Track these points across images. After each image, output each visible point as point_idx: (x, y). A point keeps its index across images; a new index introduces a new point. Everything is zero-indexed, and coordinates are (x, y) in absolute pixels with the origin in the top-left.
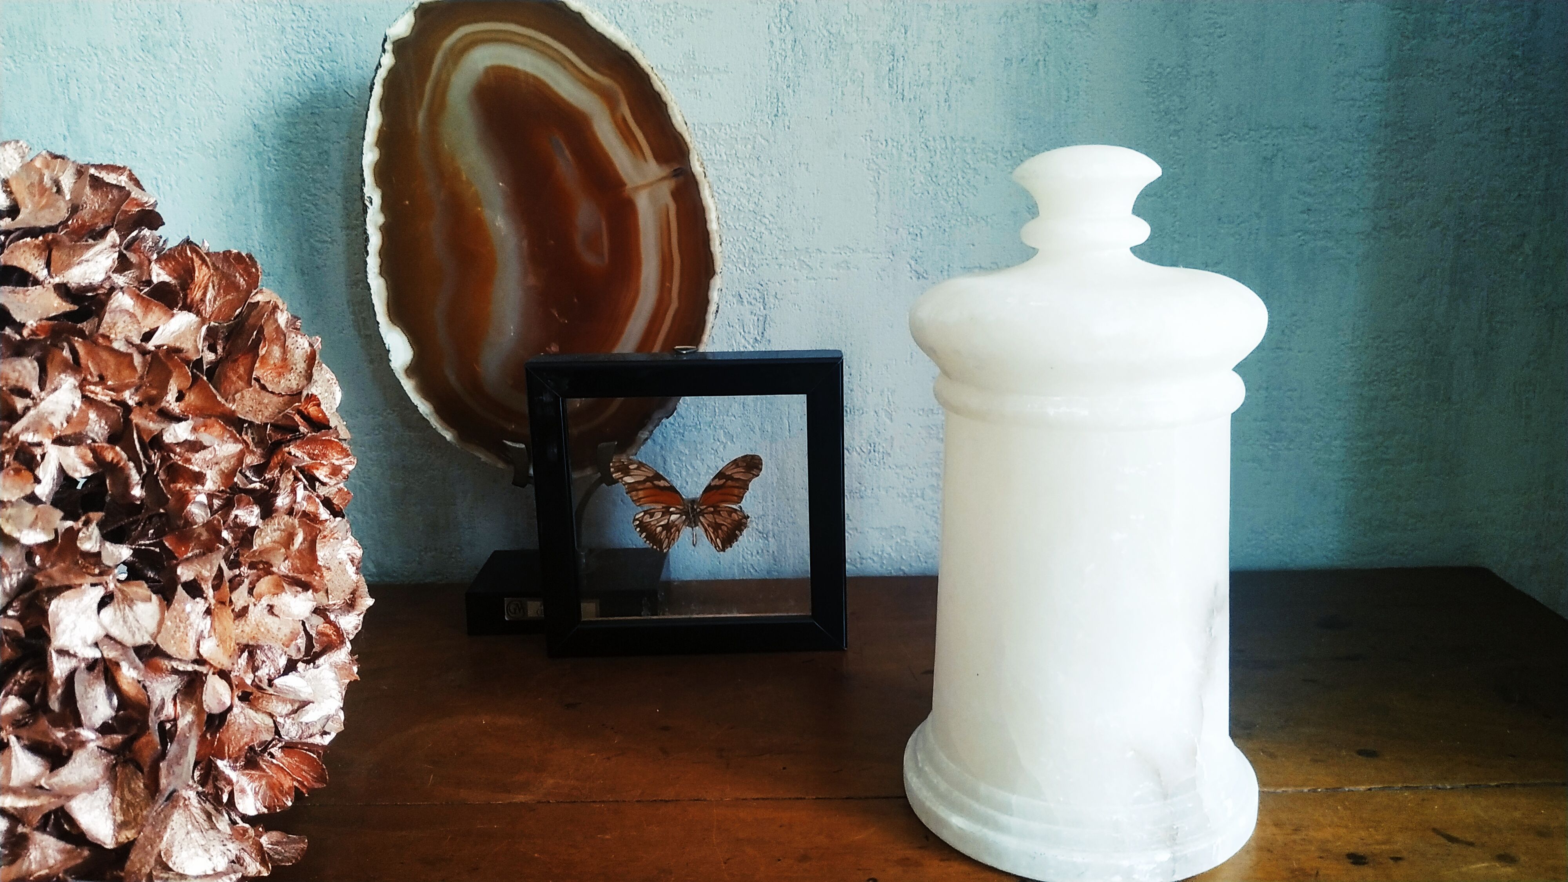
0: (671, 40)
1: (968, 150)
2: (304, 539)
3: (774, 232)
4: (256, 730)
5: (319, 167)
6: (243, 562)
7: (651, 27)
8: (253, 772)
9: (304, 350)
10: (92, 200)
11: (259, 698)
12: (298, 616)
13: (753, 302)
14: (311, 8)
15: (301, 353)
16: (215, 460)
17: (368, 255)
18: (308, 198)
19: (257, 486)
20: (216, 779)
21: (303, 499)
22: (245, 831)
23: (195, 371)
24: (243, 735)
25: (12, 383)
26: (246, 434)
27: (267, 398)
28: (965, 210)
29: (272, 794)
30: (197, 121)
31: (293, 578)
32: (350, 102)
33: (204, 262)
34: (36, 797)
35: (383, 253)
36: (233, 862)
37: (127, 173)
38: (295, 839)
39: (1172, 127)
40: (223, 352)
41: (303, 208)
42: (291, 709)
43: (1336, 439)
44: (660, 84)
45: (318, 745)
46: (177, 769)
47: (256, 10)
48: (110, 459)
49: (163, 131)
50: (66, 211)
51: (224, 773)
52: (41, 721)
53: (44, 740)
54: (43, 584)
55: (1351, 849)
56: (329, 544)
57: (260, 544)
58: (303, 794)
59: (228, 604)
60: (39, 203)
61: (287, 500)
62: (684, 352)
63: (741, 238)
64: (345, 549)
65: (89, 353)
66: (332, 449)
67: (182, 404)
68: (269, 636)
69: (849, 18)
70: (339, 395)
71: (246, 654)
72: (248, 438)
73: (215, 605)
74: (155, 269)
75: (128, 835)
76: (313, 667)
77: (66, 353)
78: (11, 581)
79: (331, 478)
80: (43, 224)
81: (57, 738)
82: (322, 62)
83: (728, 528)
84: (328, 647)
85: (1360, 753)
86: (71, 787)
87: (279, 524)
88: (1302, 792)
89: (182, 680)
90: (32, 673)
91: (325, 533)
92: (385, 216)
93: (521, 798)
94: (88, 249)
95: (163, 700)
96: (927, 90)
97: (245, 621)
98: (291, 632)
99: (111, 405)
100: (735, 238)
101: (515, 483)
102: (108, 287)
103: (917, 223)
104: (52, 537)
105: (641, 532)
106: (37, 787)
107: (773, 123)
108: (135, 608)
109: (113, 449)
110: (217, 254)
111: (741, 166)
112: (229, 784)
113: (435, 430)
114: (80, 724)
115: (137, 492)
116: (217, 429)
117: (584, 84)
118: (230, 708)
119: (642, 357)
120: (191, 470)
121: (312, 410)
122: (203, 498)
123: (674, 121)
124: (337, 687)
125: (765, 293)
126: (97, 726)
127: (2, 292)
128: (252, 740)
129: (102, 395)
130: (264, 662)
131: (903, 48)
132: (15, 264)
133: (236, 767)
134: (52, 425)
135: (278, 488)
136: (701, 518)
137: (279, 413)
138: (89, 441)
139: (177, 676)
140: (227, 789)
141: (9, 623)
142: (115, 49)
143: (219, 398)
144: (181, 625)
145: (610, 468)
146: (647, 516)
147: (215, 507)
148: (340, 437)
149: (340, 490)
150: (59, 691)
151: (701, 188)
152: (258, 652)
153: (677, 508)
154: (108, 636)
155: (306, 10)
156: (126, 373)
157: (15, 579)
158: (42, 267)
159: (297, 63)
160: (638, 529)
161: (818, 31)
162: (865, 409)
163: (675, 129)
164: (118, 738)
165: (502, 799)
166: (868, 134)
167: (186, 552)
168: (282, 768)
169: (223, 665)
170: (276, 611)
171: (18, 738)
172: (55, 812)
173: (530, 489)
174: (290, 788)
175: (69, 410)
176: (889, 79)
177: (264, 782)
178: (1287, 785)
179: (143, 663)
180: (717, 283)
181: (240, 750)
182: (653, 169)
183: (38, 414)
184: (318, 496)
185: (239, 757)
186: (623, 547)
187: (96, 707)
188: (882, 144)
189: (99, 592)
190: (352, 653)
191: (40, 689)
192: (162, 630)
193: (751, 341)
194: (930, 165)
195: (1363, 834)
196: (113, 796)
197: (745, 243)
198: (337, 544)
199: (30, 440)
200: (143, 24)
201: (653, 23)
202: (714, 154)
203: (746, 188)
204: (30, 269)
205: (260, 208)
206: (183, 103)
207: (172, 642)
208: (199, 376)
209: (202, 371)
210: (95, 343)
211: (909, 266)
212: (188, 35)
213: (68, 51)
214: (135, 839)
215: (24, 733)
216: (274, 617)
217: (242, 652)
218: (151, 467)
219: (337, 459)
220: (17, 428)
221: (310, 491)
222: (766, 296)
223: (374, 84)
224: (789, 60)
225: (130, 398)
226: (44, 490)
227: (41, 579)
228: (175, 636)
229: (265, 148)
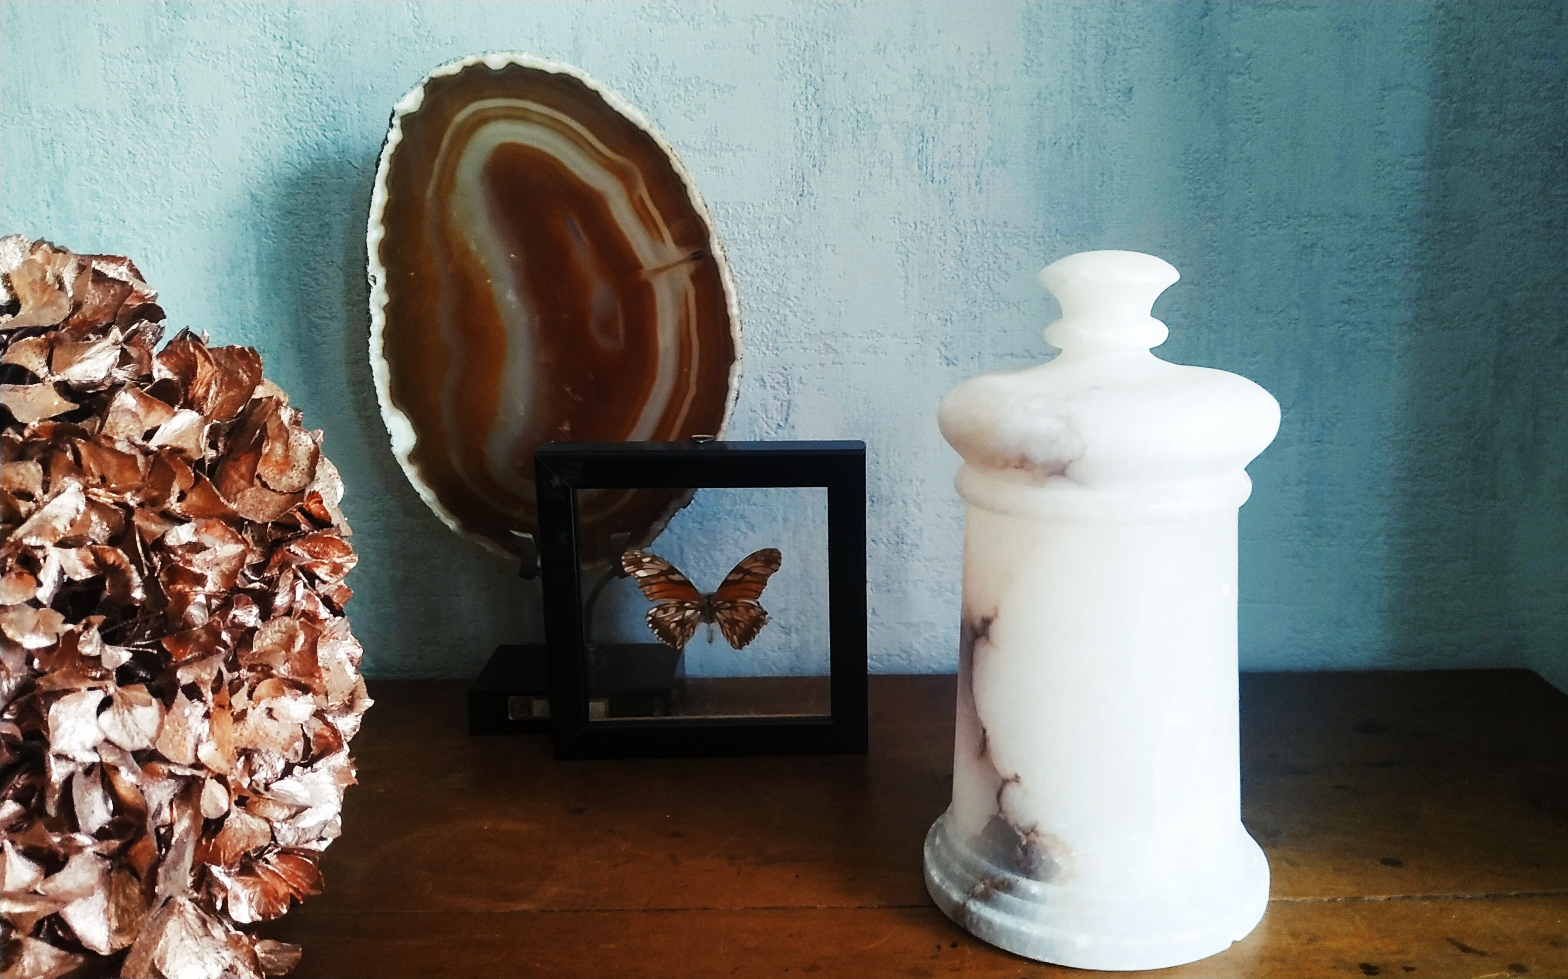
0: (693, 116)
1: (999, 235)
2: (305, 640)
3: (798, 315)
4: (252, 835)
5: (320, 240)
6: (243, 664)
7: (671, 102)
8: (248, 878)
9: (307, 447)
10: (93, 295)
11: (255, 803)
12: (297, 719)
13: (777, 386)
14: (315, 75)
15: (304, 450)
16: (215, 561)
17: (370, 335)
18: (308, 271)
19: (257, 585)
20: (209, 885)
21: (303, 598)
22: (240, 938)
23: (197, 471)
24: (239, 841)
25: (17, 486)
26: (246, 532)
27: (268, 497)
28: (997, 296)
29: (266, 900)
30: (190, 190)
31: (292, 680)
32: (354, 172)
33: (207, 358)
34: (33, 902)
35: (387, 334)
36: (227, 970)
37: (127, 263)
38: (287, 946)
39: (1208, 213)
40: (224, 449)
41: (302, 282)
42: (288, 814)
43: (1378, 535)
44: (679, 165)
45: (314, 851)
46: (173, 874)
47: (255, 75)
48: (111, 562)
49: (154, 199)
50: (68, 307)
51: (218, 879)
52: (37, 826)
53: (39, 844)
54: (44, 688)
55: (1364, 959)
56: (328, 644)
57: (260, 645)
58: (298, 901)
59: (227, 707)
60: (41, 299)
61: (286, 599)
62: (702, 442)
63: (764, 320)
64: (344, 649)
65: (92, 455)
66: (334, 546)
67: (183, 505)
68: (267, 740)
69: (877, 97)
70: (340, 491)
71: (243, 758)
72: (248, 537)
73: (213, 708)
74: (157, 364)
75: (122, 941)
76: (312, 771)
77: (69, 456)
78: (8, 685)
79: (331, 576)
80: (46, 323)
81: (53, 842)
82: (325, 130)
83: (745, 625)
84: (327, 750)
85: (1385, 862)
86: (68, 893)
87: (279, 626)
88: (1322, 900)
89: (178, 785)
90: (28, 777)
91: (325, 633)
92: (390, 297)
93: (523, 906)
94: (90, 347)
95: (160, 805)
96: (957, 171)
97: (244, 724)
98: (291, 736)
99: (114, 507)
100: (758, 321)
101: (522, 575)
102: (109, 385)
103: (948, 308)
104: (54, 641)
105: (654, 628)
106: (31, 893)
107: (798, 203)
108: (134, 711)
109: (115, 552)
110: (220, 349)
111: (765, 247)
112: (223, 890)
113: (438, 519)
114: (76, 829)
115: (138, 594)
116: (218, 530)
117: (600, 163)
118: (228, 813)
119: (659, 447)
120: (192, 572)
121: (313, 506)
122: (201, 599)
123: (693, 203)
124: (335, 791)
125: (790, 377)
126: (94, 831)
127: (2, 390)
128: (248, 846)
129: (104, 497)
130: (261, 766)
131: (933, 130)
132: (16, 362)
133: (230, 873)
134: (55, 529)
135: (277, 586)
136: (718, 614)
137: (281, 512)
138: (89, 543)
139: (173, 781)
140: (221, 897)
141: (6, 727)
142: (105, 112)
143: (222, 499)
144: (180, 729)
145: (621, 561)
146: (661, 612)
147: (213, 607)
148: (342, 535)
149: (340, 587)
150: (57, 796)
151: (721, 271)
152: (256, 755)
153: (692, 603)
154: (107, 741)
155: (309, 76)
156: (128, 474)
157: (13, 682)
158: (42, 365)
159: (299, 131)
160: (650, 625)
161: (845, 110)
162: (893, 499)
163: (695, 212)
164: (115, 843)
165: (504, 907)
166: (896, 216)
167: (184, 654)
168: (278, 874)
169: (221, 770)
170: (275, 715)
171: (13, 843)
172: (49, 918)
173: (538, 581)
174: (285, 895)
175: (73, 514)
176: (918, 160)
177: (258, 889)
178: (1306, 894)
179: (140, 767)
180: (737, 368)
181: (236, 855)
182: (673, 252)
183: (41, 519)
184: (318, 595)
185: (234, 863)
186: (636, 642)
187: (93, 812)
188: (911, 226)
189: (98, 696)
190: (350, 756)
191: (37, 794)
192: (162, 734)
193: (774, 427)
194: (960, 249)
195: (1379, 944)
196: (108, 901)
197: (768, 326)
198: (337, 643)
199: (33, 544)
200: (135, 88)
201: (674, 97)
202: (736, 234)
203: (769, 269)
204: (31, 367)
205: (256, 281)
206: (177, 171)
207: (171, 746)
208: (201, 476)
209: (203, 471)
210: (98, 444)
211: (938, 352)
212: (183, 100)
213: (54, 114)
214: (130, 946)
215: (19, 838)
216: (273, 720)
217: (240, 756)
218: (152, 569)
219: (338, 557)
220: (20, 532)
221: (309, 590)
222: (790, 381)
223: (380, 160)
224: (815, 138)
225: (130, 498)
226: (45, 594)
227: (42, 683)
228: (173, 740)
229: (262, 218)
